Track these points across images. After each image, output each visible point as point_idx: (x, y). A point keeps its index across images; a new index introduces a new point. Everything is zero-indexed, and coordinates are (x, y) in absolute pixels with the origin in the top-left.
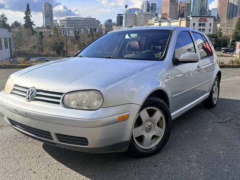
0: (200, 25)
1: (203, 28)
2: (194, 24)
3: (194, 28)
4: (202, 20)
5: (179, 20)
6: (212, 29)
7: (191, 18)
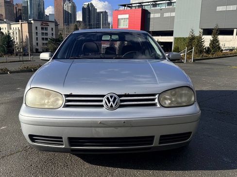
0: (42, 29)
1: (46, 32)
2: (36, 27)
3: (37, 31)
4: (44, 24)
5: (20, 22)
6: (54, 34)
7: (32, 22)
